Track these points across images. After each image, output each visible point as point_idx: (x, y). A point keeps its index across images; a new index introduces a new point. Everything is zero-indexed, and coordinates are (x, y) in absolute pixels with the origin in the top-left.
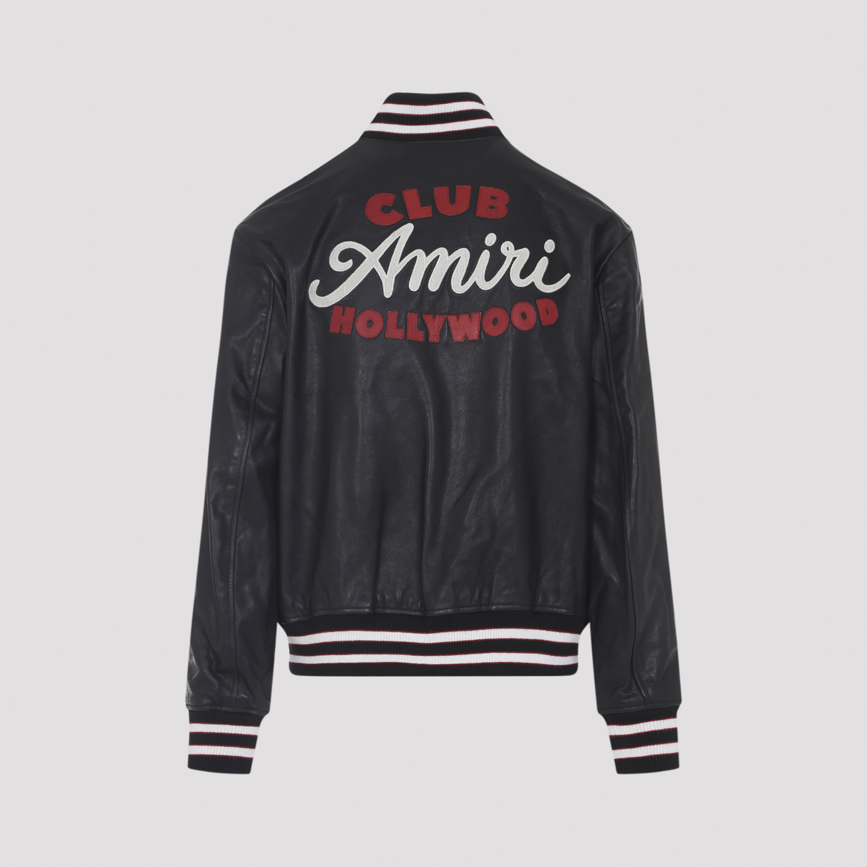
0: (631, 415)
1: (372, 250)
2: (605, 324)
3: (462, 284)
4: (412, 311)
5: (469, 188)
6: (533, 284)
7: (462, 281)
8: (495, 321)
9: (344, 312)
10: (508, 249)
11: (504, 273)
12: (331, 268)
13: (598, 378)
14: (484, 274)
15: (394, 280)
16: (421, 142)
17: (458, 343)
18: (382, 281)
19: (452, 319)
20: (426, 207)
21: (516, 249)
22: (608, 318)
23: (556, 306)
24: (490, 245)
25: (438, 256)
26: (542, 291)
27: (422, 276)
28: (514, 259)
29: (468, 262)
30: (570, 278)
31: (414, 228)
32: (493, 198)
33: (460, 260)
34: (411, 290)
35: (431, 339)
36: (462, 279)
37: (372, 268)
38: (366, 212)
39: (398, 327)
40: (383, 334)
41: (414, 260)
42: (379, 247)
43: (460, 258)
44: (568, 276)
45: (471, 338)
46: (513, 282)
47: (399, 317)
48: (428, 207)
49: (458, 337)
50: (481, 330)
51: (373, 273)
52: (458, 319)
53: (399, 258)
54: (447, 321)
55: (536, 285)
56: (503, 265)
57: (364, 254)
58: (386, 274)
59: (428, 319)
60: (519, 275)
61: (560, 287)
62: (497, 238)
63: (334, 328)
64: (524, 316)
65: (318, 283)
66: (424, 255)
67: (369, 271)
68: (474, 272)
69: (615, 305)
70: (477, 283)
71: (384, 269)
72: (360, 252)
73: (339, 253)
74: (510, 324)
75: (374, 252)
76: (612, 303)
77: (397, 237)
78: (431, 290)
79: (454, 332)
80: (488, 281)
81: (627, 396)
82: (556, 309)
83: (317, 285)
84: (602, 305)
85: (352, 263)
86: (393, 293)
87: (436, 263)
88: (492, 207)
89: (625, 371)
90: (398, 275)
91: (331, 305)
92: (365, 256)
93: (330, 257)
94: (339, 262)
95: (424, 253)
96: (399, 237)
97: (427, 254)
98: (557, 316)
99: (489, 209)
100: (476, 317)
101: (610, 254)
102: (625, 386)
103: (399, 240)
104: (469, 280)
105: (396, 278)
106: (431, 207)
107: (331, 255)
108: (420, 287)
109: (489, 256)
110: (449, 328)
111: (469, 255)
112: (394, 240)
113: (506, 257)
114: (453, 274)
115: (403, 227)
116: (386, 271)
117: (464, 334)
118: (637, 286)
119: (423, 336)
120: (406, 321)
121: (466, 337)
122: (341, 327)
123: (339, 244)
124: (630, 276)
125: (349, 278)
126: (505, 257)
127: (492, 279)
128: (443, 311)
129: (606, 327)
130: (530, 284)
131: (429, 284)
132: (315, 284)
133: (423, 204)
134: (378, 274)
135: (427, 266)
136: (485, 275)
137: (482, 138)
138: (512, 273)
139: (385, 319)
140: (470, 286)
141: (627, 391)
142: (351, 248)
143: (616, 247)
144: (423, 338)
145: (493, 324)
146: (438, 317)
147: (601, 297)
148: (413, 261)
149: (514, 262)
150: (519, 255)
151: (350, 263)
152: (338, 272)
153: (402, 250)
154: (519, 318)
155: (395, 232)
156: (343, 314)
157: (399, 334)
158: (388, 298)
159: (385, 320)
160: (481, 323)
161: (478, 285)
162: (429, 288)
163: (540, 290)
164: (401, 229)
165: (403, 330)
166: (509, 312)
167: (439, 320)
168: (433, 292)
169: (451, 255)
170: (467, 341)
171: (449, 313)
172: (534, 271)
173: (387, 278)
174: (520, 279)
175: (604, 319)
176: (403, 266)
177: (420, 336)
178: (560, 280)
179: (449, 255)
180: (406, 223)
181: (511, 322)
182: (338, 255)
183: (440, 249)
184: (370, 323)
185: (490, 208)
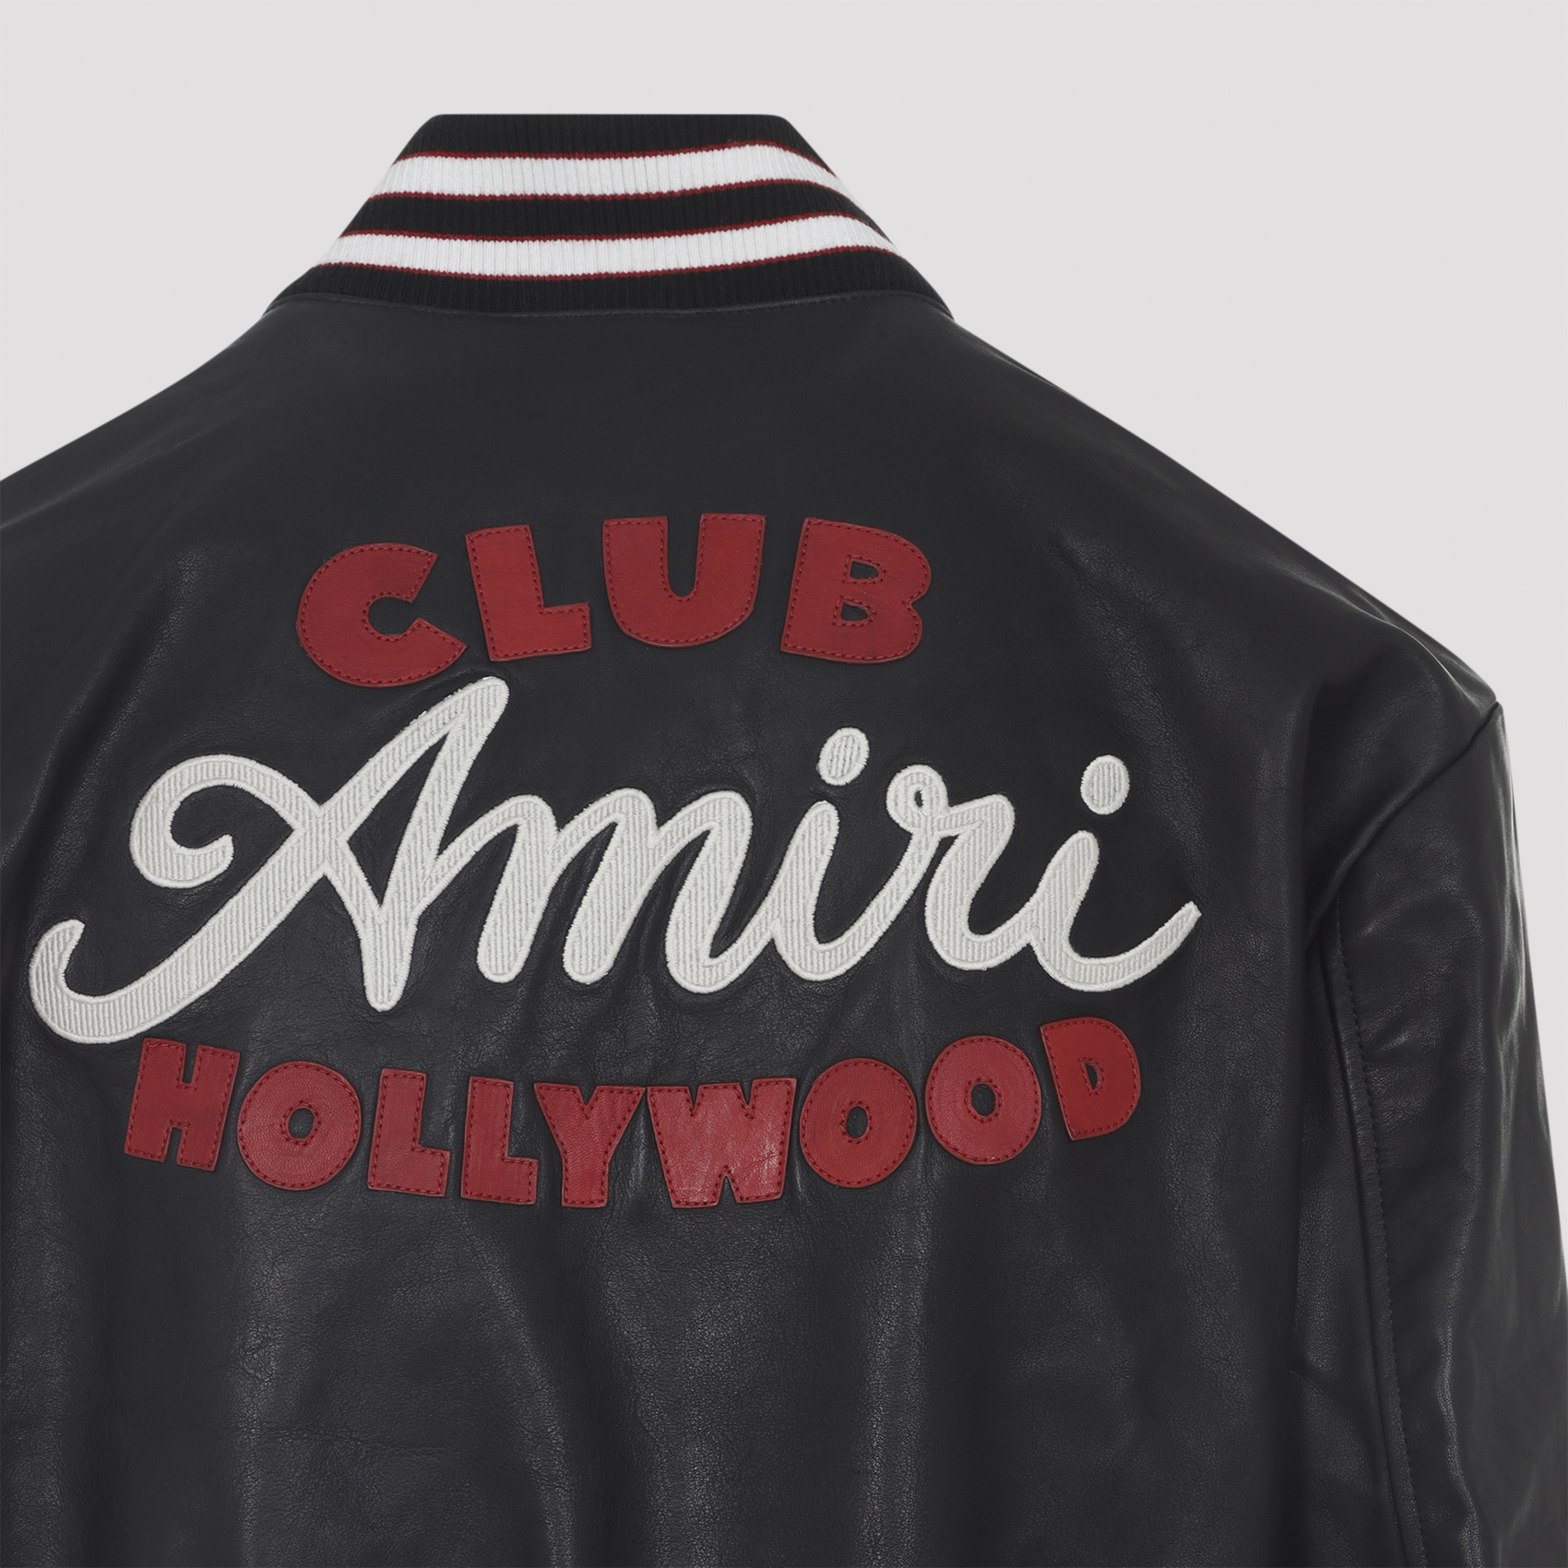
0: (1469, 1539)
1: (321, 795)
2: (1358, 1119)
3: (716, 951)
4: (487, 1072)
5: (754, 524)
6: (1026, 956)
7: (715, 937)
8: (855, 1121)
9: (188, 1067)
10: (918, 799)
11: (898, 907)
12: (137, 870)
13: (1320, 1356)
14: (811, 909)
15: (412, 929)
16: (560, 314)
17: (695, 1211)
18: (361, 935)
19: (669, 1104)
20: (566, 608)
21: (956, 797)
22: (1369, 1093)
23: (1130, 1049)
24: (842, 782)
25: (613, 827)
26: (1074, 986)
27: (537, 917)
28: (946, 844)
29: (741, 857)
30: (1199, 922)
31: (510, 699)
32: (861, 570)
33: (708, 843)
34: (489, 975)
35: (573, 1194)
36: (712, 928)
37: (319, 876)
38: (299, 628)
39: (426, 1141)
40: (356, 1169)
41: (506, 840)
42: (355, 779)
43: (705, 835)
44: (1188, 915)
45: (745, 1190)
46: (937, 946)
47: (428, 1101)
48: (575, 607)
49: (694, 1188)
50: (793, 1153)
51: (323, 897)
52: (694, 1102)
53: (439, 834)
54: (644, 1110)
55: (1042, 960)
56: (897, 874)
57: (283, 813)
58: (381, 901)
59: (561, 1105)
60: (965, 918)
61: (1151, 965)
62: (871, 752)
63: (142, 1139)
64: (984, 1099)
65: (77, 937)
66: (550, 819)
67: (306, 887)
68: (769, 900)
69: (1403, 1039)
70: (781, 949)
71: (370, 882)
72: (267, 800)
73: (176, 805)
74: (922, 1138)
75: (330, 804)
76: (1393, 1028)
77: (434, 740)
78: (576, 977)
79: (673, 1162)
80: (828, 941)
81: (1453, 1450)
82: (1135, 1060)
83: (71, 946)
84: (1343, 1037)
85: (230, 850)
86: (406, 991)
87: (599, 858)
88: (849, 612)
89: (1446, 1335)
90: (430, 907)
91: (132, 1034)
92: (290, 820)
93: (136, 824)
94: (173, 843)
95: (547, 810)
96: (444, 739)
97: (562, 820)
98: (1137, 1096)
99: (840, 621)
100: (773, 1099)
101: (1382, 817)
102: (1448, 1408)
103: (442, 756)
104: (745, 935)
105: (423, 921)
106: (585, 607)
107: (140, 813)
108: (527, 961)
109: (835, 832)
110: (652, 1145)
111: (748, 823)
112: (420, 753)
113: (909, 836)
114: (678, 905)
115: (461, 695)
116: (379, 890)
117: (717, 1170)
118: (1499, 958)
119: (534, 1179)
120: (460, 1117)
121: (724, 1185)
122: (175, 1134)
123: (176, 764)
124: (1473, 914)
125: (214, 921)
126: (903, 838)
127: (848, 934)
128: (627, 1070)
129: (1360, 1133)
130: (1020, 954)
131: (568, 948)
132: (64, 938)
133: (554, 590)
134: (342, 904)
135: (559, 871)
136: (816, 914)
137: (817, 300)
138: (936, 906)
139: (368, 1108)
140: (750, 959)
141: (1453, 1433)
142: (230, 783)
143: (1414, 784)
144: (534, 1189)
145: (848, 1132)
146: (603, 1097)
147: (1338, 1002)
148: (500, 848)
149: (945, 860)
150: (969, 829)
151: (220, 853)
152: (167, 889)
153: (453, 799)
154: (960, 1105)
155: (424, 717)
156: (186, 1080)
157: (428, 1173)
158: (384, 1012)
159: (368, 1115)
160: (796, 1123)
161: (787, 957)
162: (568, 967)
163: (1062, 981)
164: (450, 702)
165: (448, 1154)
166: (918, 1081)
167: (610, 1106)
168: (583, 985)
169: (670, 824)
170: (727, 1200)
171: (654, 1080)
172: (1033, 900)
173: (381, 920)
174: (968, 934)
175: (1353, 1098)
176: (455, 871)
177: (523, 1183)
178: (1151, 935)
179: (661, 821)
180: (474, 678)
181: (923, 1125)
182: (170, 816)
183: (618, 794)
184: (301, 1123)
185: (843, 616)
